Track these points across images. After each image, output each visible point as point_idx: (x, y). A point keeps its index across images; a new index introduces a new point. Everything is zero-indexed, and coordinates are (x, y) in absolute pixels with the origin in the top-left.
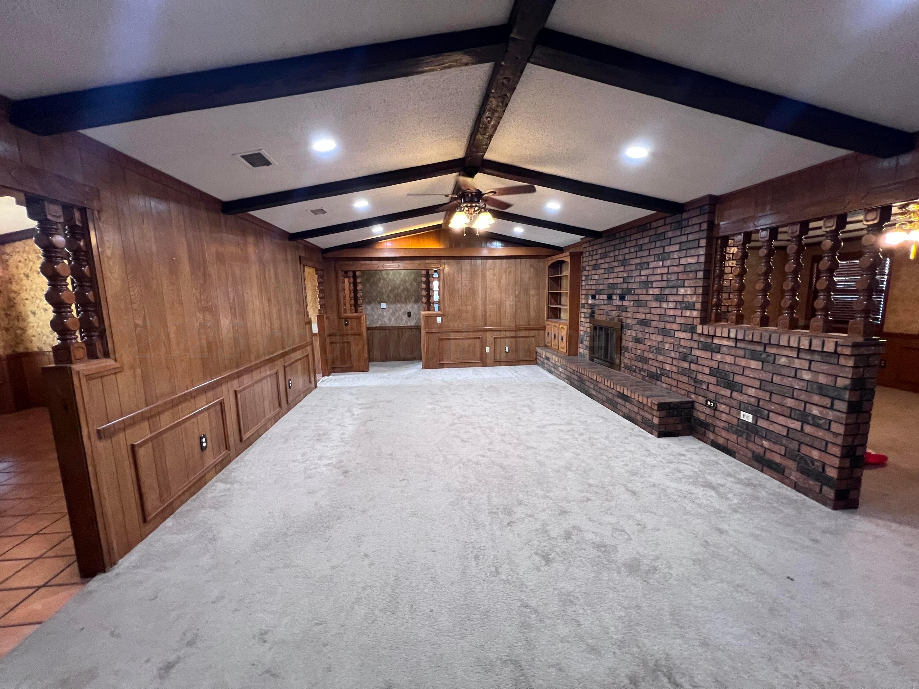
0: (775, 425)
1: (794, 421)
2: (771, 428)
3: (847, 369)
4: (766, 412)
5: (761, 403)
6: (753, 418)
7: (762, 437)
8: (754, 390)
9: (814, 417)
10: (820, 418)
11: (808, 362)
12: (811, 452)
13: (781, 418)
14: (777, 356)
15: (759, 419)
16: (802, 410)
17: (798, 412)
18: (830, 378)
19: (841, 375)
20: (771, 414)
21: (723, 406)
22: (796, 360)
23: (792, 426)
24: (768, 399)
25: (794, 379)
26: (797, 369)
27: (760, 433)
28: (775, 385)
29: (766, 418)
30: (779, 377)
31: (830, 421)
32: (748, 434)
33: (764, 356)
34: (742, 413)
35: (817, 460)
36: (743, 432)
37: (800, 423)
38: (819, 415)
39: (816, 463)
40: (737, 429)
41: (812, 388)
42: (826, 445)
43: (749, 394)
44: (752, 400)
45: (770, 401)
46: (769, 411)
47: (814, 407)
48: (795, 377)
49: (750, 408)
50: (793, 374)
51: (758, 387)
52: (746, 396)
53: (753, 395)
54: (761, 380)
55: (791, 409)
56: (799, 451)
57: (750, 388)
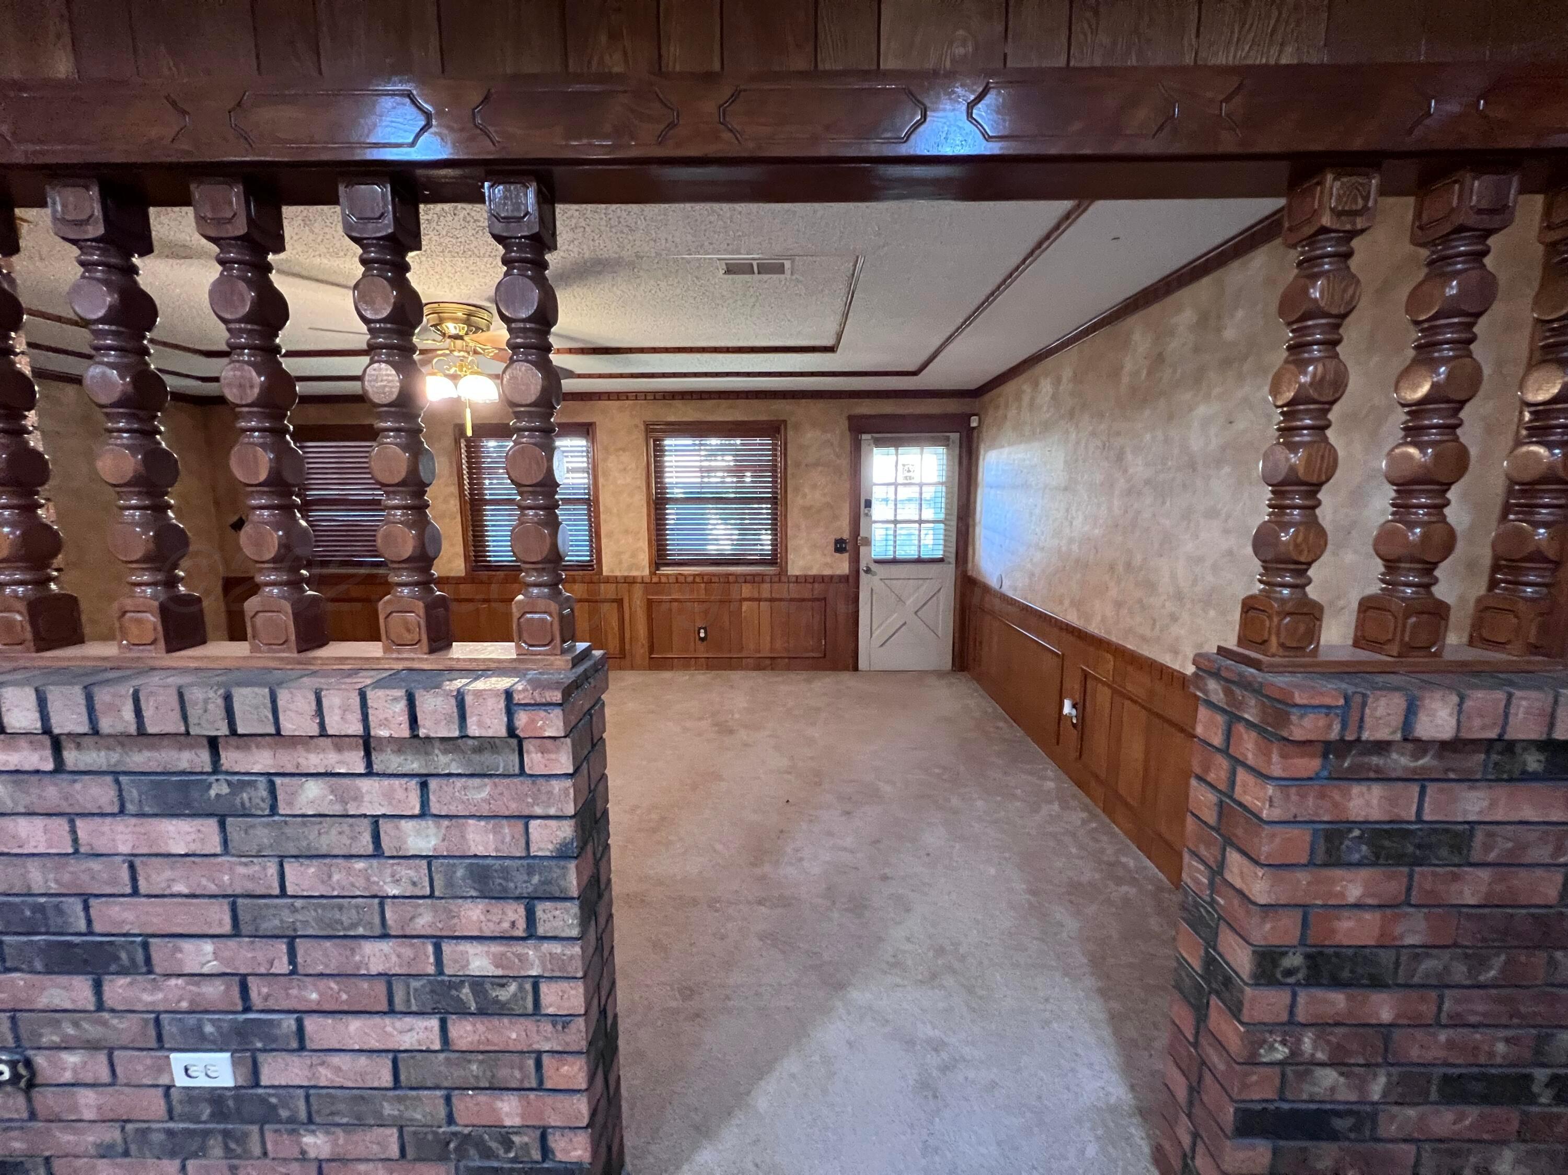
0: (336, 1060)
1: (408, 1020)
2: (325, 1076)
3: (557, 786)
4: (289, 1023)
5: (257, 990)
6: (235, 1063)
7: (294, 1125)
8: (208, 947)
9: (478, 983)
10: (501, 982)
11: (413, 783)
12: (494, 1110)
13: (355, 1025)
14: (278, 781)
15: (261, 1057)
16: (431, 970)
17: (415, 984)
18: (507, 829)
19: (538, 811)
20: (310, 1024)
21: (72, 1059)
22: (366, 784)
23: (407, 1041)
24: (282, 966)
25: (375, 862)
26: (376, 820)
27: (284, 1113)
28: (299, 903)
29: (295, 1045)
30: (312, 869)
31: (536, 982)
32: (226, 1134)
33: (219, 788)
34: (178, 1060)
35: (518, 1130)
36: (206, 1134)
37: (434, 1023)
38: (491, 970)
39: (516, 1139)
40: (170, 1133)
41: (450, 884)
42: (539, 1065)
43: (191, 967)
44: (213, 991)
45: (293, 972)
46: (300, 1014)
47: (472, 949)
48: (378, 852)
49: (209, 1029)
50: (365, 843)
51: (227, 928)
52: (173, 982)
53: (213, 966)
54: (233, 899)
55: (388, 978)
56: (451, 1120)
57: (188, 946)
